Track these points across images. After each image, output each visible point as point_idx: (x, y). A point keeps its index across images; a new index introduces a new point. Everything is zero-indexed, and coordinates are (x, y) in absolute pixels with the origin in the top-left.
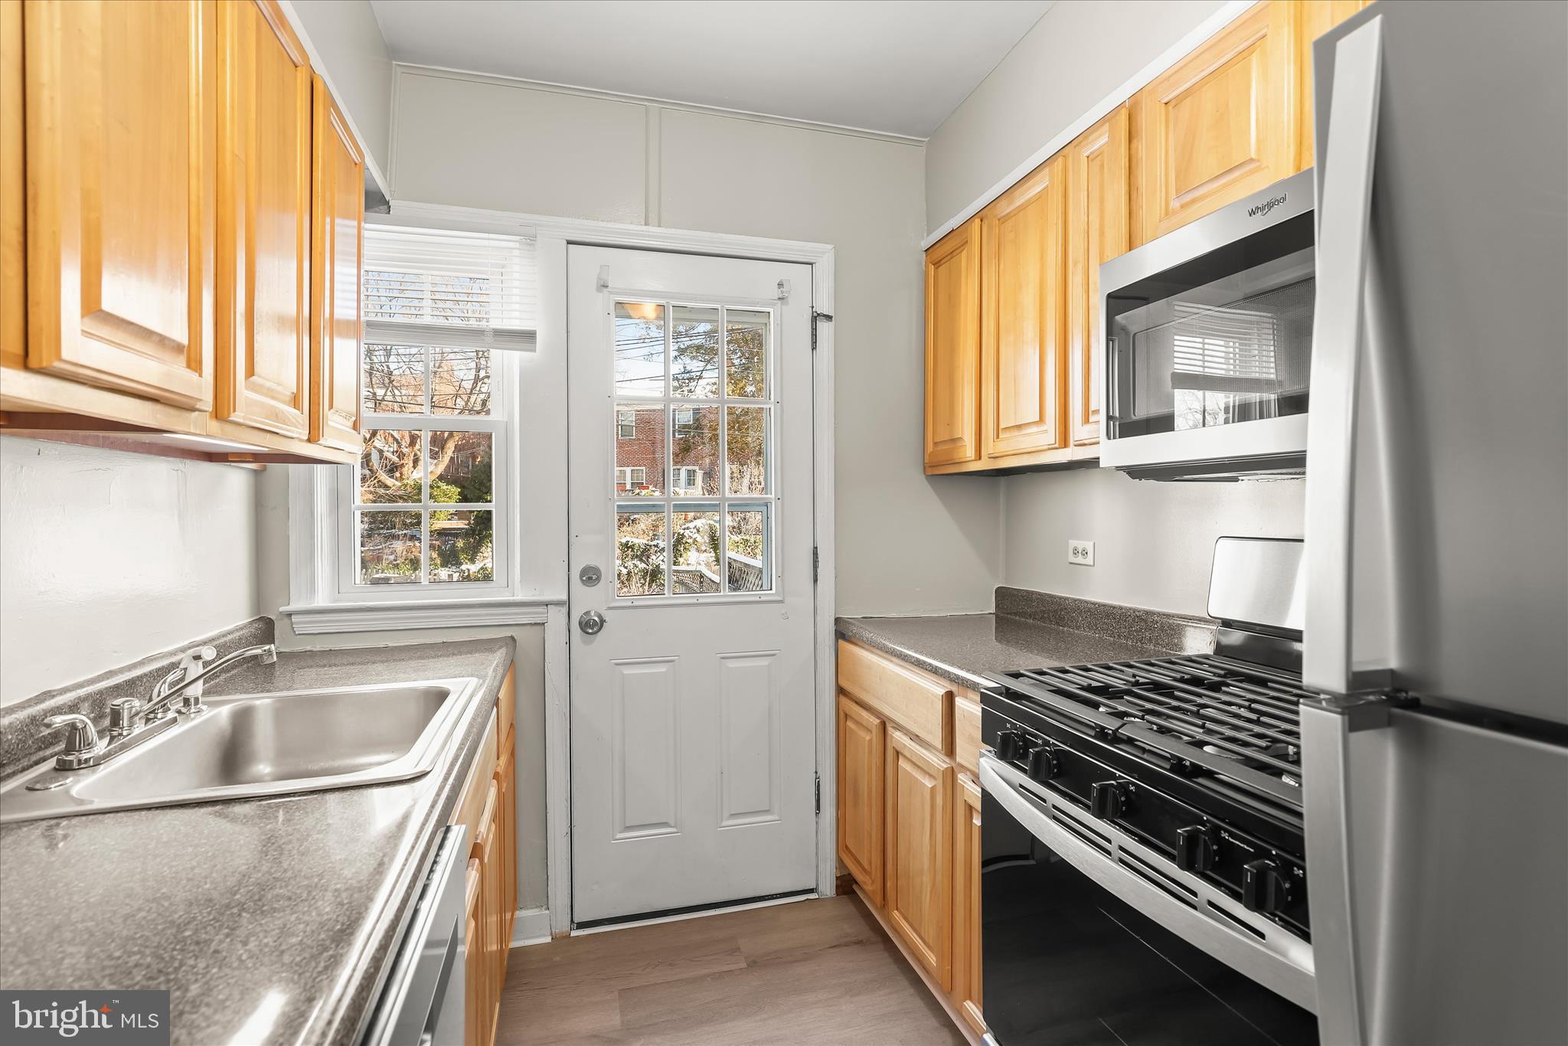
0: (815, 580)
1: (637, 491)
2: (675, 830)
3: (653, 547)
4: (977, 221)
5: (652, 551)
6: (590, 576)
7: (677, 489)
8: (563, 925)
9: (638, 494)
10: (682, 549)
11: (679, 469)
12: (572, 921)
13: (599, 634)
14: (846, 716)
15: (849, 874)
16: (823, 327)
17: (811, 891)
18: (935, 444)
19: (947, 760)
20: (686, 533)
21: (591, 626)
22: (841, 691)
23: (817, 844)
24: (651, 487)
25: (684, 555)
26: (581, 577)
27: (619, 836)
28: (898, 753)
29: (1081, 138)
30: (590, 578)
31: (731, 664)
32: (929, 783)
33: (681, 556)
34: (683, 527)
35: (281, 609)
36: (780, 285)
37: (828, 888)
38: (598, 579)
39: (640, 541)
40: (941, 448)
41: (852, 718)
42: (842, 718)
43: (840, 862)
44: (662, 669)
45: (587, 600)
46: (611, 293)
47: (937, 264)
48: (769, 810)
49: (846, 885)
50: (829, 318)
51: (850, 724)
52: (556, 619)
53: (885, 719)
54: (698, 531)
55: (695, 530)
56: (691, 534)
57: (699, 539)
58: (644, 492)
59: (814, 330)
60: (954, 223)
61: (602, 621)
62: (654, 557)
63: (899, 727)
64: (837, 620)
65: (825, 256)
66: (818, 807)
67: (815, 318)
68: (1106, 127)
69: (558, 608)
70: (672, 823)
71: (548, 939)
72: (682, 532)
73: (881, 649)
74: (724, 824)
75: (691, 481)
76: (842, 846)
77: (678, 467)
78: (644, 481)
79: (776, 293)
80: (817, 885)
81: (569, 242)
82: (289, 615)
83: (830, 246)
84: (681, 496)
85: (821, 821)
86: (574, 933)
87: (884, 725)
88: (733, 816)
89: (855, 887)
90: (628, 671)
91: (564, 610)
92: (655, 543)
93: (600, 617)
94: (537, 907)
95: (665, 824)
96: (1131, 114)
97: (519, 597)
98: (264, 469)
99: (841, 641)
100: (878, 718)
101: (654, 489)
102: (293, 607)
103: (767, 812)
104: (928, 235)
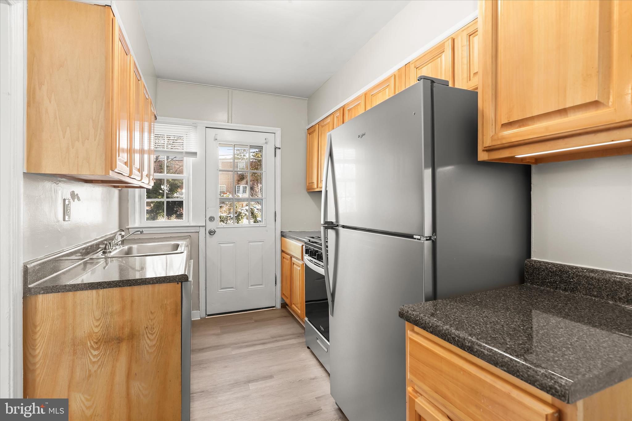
0: (275, 221)
1: (222, 195)
2: (235, 289)
3: (229, 217)
4: (318, 125)
5: (228, 219)
6: (212, 219)
7: (239, 194)
8: (204, 315)
9: (223, 196)
10: (240, 218)
11: (239, 186)
12: (206, 314)
13: (214, 235)
14: (284, 258)
15: (285, 303)
16: (277, 150)
17: (274, 307)
18: (309, 183)
19: (302, 261)
20: (242, 212)
21: (212, 233)
22: (283, 251)
23: (276, 294)
24: (228, 193)
25: (241, 220)
26: (209, 220)
27: (219, 291)
28: (294, 263)
29: (335, 112)
30: (211, 220)
31: (251, 244)
32: (299, 269)
33: (240, 220)
34: (241, 209)
35: (127, 227)
36: (266, 139)
37: (279, 306)
38: (214, 220)
39: (224, 215)
40: (310, 184)
41: (285, 258)
42: (283, 258)
43: (282, 299)
44: (232, 245)
45: (211, 226)
46: (218, 141)
47: (310, 134)
48: (262, 284)
49: (284, 305)
50: (280, 148)
51: (284, 260)
52: (202, 230)
53: (292, 256)
54: (247, 210)
55: (246, 211)
56: (244, 212)
57: (247, 214)
58: (225, 195)
59: (275, 152)
60: (313, 124)
61: (215, 231)
62: (229, 221)
63: (295, 257)
64: (281, 232)
65: (278, 131)
66: (276, 284)
67: (276, 148)
68: (339, 111)
69: (203, 228)
70: (234, 288)
71: (200, 319)
72: (240, 211)
73: (291, 238)
74: (249, 288)
75: (244, 191)
76: (283, 294)
77: (239, 185)
78: (225, 191)
79: (264, 141)
80: (276, 305)
81: (206, 127)
82: (128, 229)
83: (280, 129)
84: (240, 197)
85: (277, 287)
86: (206, 317)
87: (291, 257)
88: (252, 286)
89: (287, 306)
90: (222, 245)
91: (204, 228)
92: (229, 215)
93: (214, 230)
94: (196, 310)
95: (232, 288)
96: (343, 108)
97: (192, 225)
98: (122, 189)
99: (282, 238)
100: (290, 256)
101: (229, 194)
102: (130, 226)
103: (261, 285)
104: (308, 125)
